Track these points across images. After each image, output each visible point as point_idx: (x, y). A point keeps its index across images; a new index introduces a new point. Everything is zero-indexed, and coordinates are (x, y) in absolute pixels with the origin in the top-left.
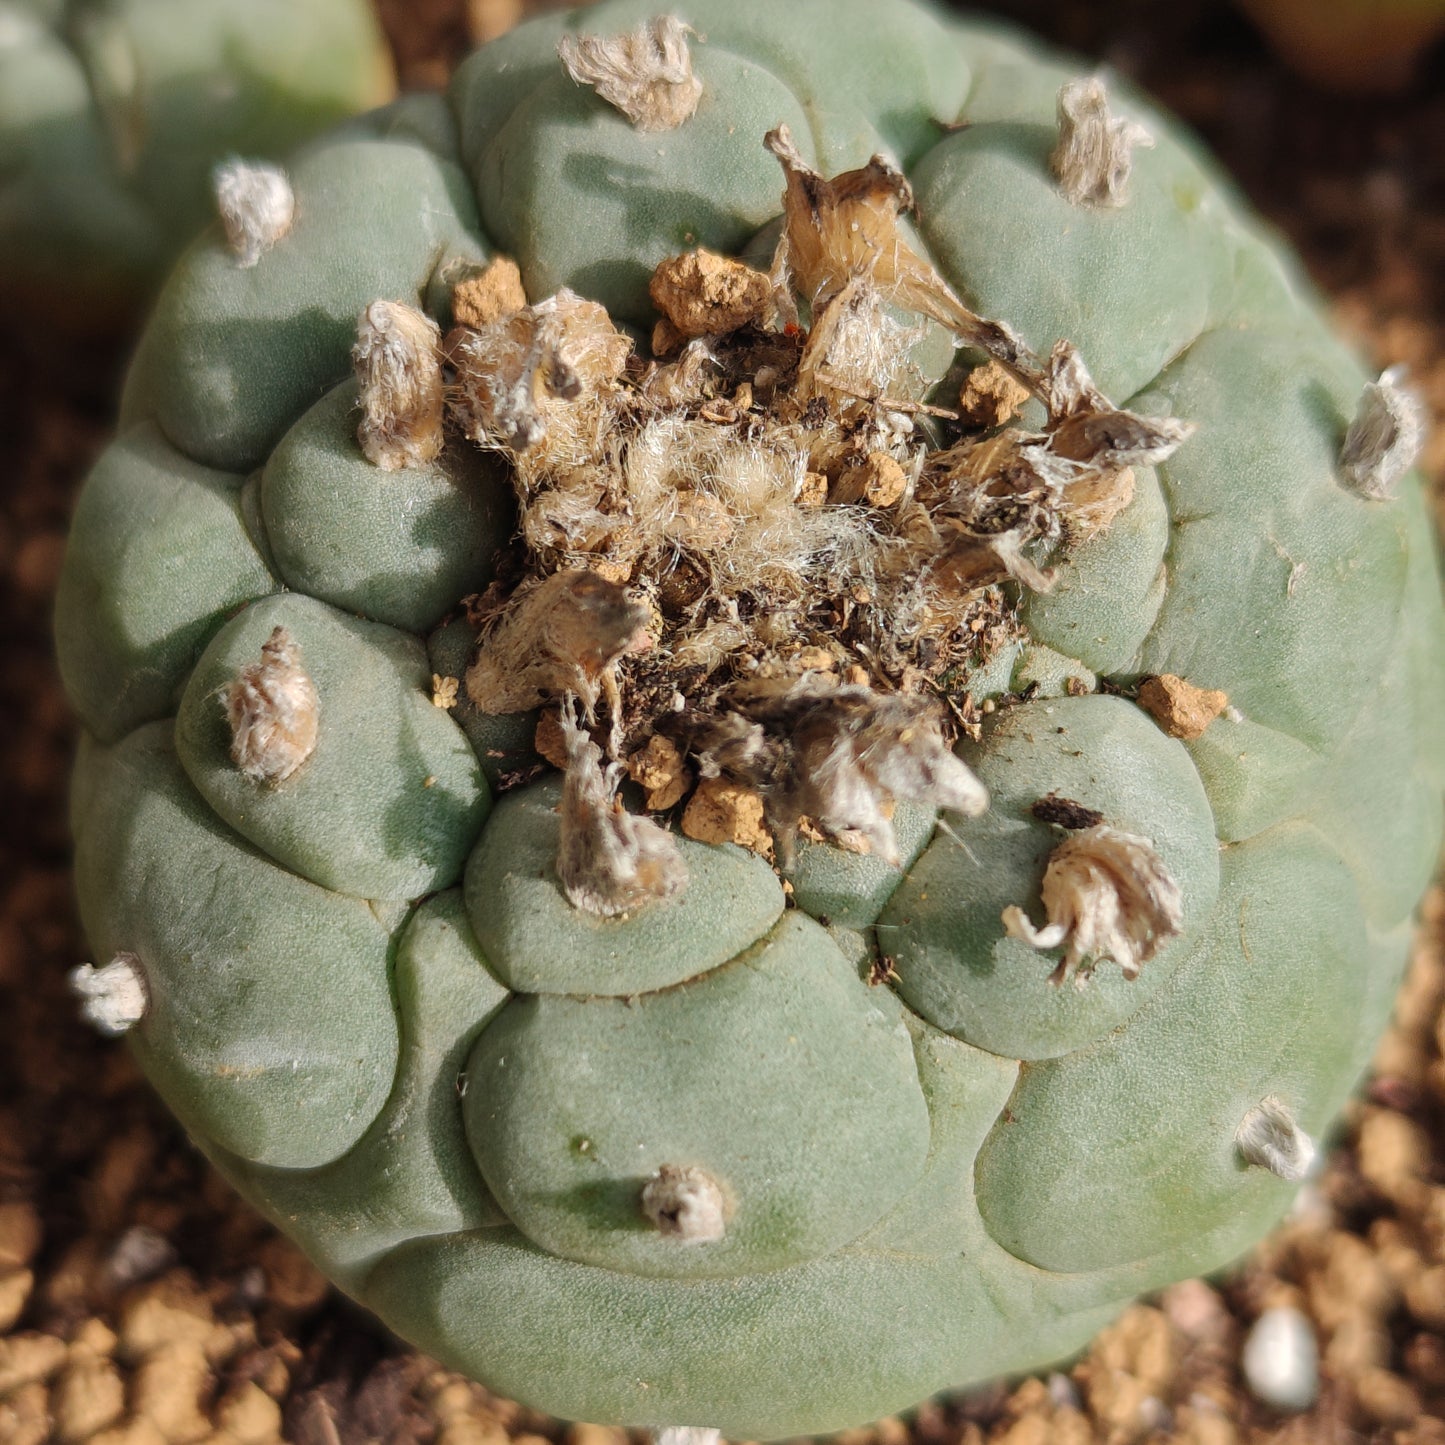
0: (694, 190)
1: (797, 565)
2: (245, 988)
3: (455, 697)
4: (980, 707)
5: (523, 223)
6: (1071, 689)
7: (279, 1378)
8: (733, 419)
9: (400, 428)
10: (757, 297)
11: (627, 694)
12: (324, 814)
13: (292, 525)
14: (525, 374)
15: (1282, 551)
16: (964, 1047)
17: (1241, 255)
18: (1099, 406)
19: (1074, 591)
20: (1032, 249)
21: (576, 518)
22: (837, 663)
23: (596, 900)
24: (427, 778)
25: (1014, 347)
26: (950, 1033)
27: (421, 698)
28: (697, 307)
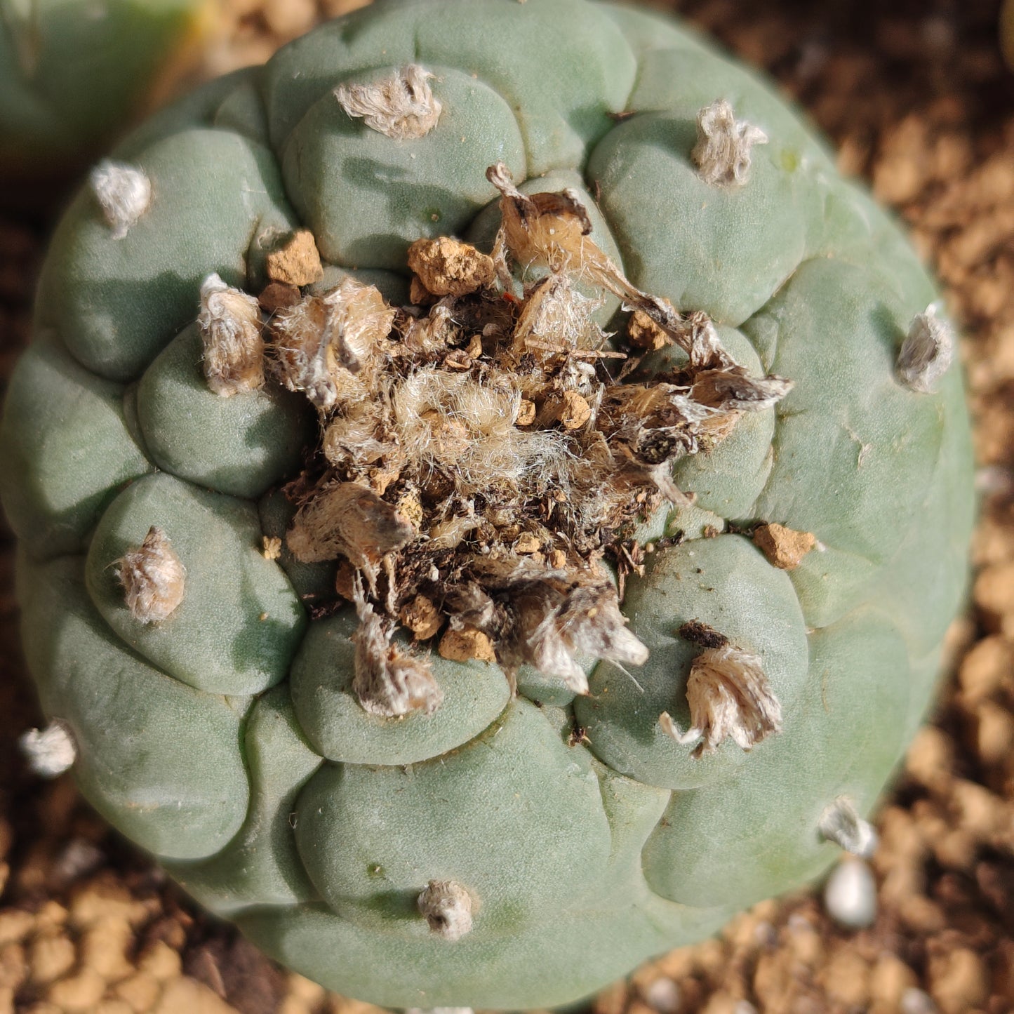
0: (437, 184)
1: (514, 474)
2: (142, 757)
3: (280, 550)
4: (644, 548)
5: (315, 204)
6: (707, 533)
7: (178, 936)
8: (468, 367)
9: (233, 375)
10: (484, 275)
11: (399, 566)
12: (191, 645)
13: (159, 433)
14: (320, 350)
15: (855, 436)
16: (634, 783)
17: (830, 199)
18: (726, 361)
19: (708, 471)
20: (679, 221)
21: (359, 445)
22: (544, 544)
23: (381, 708)
24: (262, 613)
25: (666, 314)
26: (625, 775)
27: (255, 554)
28: (441, 280)
